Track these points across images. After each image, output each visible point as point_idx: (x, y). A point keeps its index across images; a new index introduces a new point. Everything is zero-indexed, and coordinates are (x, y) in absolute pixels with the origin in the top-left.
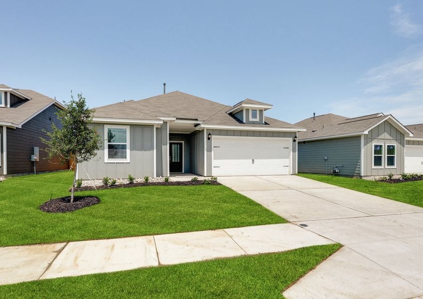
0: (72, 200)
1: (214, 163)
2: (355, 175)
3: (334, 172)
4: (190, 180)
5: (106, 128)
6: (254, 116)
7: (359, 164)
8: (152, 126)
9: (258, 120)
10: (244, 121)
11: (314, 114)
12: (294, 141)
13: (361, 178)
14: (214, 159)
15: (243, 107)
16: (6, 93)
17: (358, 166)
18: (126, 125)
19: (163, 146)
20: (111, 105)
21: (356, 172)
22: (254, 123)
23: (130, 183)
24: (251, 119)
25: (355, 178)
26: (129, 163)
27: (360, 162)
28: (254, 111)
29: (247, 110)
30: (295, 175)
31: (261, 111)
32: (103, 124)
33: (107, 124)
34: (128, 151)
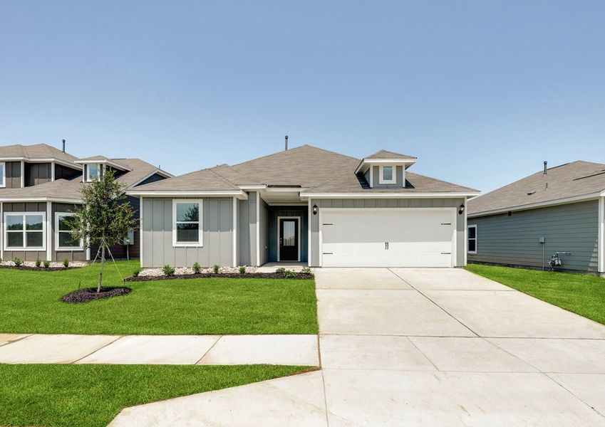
0: (98, 290)
1: (323, 247)
2: (589, 269)
3: (553, 264)
4: (275, 271)
5: (175, 202)
6: (388, 177)
7: (595, 250)
8: (230, 198)
9: (394, 181)
10: (371, 185)
11: (545, 164)
12: (461, 212)
13: (599, 276)
14: (323, 242)
15: (369, 164)
16: (101, 165)
17: (594, 255)
18: (198, 198)
19: (251, 225)
20: (191, 173)
21: (591, 265)
22: (387, 187)
23: (196, 273)
24: (382, 181)
25: (587, 276)
26: (202, 247)
27: (597, 248)
28: (388, 169)
29: (376, 168)
30: (461, 267)
31: (399, 168)
32: (171, 198)
33: (175, 198)
34: (201, 232)
